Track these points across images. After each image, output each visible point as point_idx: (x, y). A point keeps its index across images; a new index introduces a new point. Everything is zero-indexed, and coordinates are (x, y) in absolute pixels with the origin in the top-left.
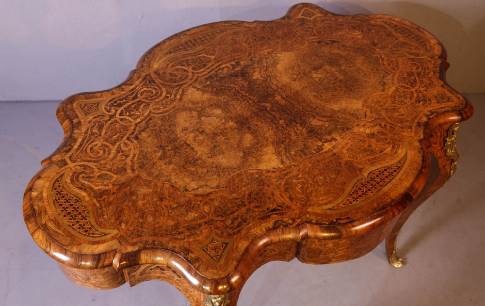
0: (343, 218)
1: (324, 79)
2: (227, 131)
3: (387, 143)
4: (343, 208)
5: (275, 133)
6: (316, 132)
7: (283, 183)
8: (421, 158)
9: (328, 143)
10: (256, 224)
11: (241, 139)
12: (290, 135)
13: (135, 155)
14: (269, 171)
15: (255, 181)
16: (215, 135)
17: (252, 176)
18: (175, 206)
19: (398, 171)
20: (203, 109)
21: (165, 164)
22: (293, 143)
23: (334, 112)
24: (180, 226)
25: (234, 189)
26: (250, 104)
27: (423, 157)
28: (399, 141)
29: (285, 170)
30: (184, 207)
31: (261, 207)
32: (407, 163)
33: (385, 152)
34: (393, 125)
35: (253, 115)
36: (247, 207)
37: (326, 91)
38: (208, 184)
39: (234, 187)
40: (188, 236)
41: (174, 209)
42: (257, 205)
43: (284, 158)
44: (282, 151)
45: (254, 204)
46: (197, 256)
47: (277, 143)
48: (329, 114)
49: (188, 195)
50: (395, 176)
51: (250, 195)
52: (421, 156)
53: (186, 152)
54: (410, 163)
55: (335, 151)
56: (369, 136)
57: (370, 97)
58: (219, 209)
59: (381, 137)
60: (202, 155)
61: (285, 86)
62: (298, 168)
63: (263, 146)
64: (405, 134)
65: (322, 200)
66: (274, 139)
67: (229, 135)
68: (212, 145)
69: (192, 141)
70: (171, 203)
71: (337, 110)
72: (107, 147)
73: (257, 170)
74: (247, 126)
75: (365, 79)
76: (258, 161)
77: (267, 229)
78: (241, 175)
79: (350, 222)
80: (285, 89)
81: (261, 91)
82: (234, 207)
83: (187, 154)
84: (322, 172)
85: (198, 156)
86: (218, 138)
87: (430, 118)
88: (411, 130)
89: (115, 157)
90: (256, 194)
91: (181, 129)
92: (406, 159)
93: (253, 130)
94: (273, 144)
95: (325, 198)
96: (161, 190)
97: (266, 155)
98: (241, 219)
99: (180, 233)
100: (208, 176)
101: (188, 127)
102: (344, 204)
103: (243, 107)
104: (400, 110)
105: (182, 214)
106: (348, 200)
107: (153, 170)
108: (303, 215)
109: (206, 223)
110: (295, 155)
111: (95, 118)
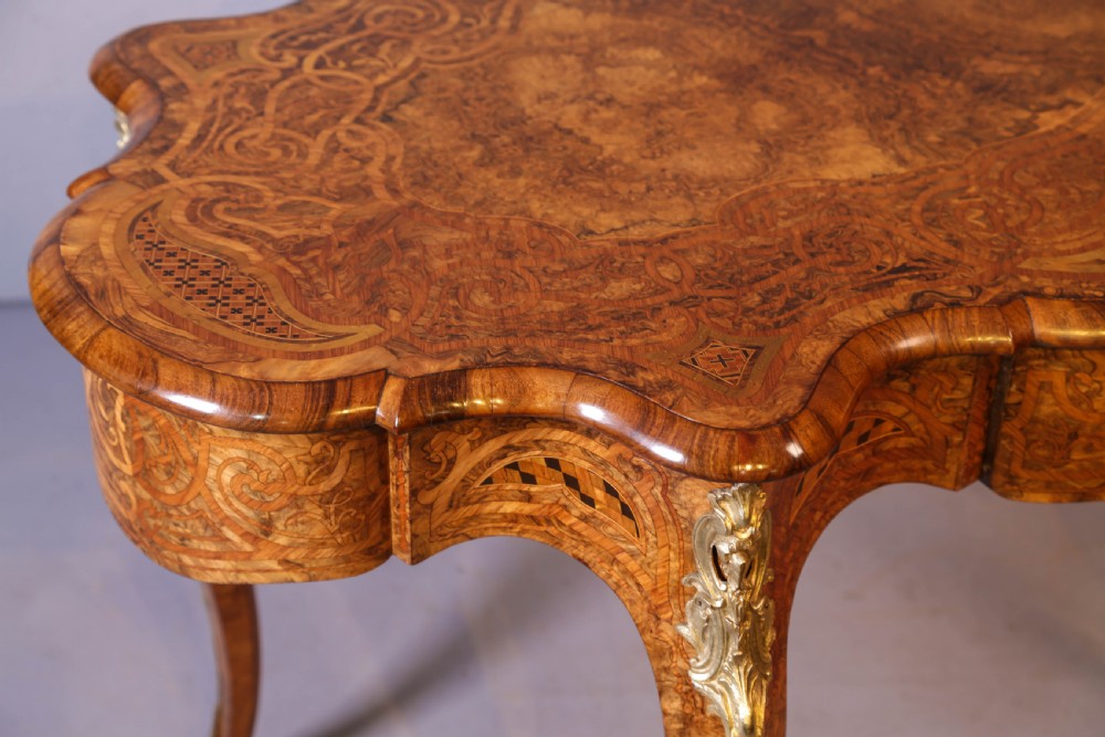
2: (692, 97)
5: (857, 96)
6: (1004, 90)
7: (917, 208)
9: (1053, 112)
10: (849, 301)
11: (743, 114)
12: (912, 99)
13: (391, 159)
14: (860, 183)
15: (819, 206)
16: (653, 107)
17: (803, 196)
18: (559, 268)
20: (597, 49)
21: (500, 175)
22: (926, 116)
24: (588, 311)
25: (750, 226)
26: (753, 33)
29: (914, 178)
30: (591, 269)
31: (853, 262)
35: (770, 59)
36: (807, 265)
38: (658, 216)
39: (749, 221)
40: (622, 333)
41: (556, 274)
42: (839, 259)
43: (905, 151)
44: (892, 135)
45: (828, 258)
46: (664, 378)
47: (872, 119)
49: (597, 244)
51: (808, 238)
53: (565, 148)
55: (1083, 130)
58: (711, 272)
60: (619, 153)
62: (960, 172)
63: (824, 127)
65: (1065, 242)
66: (858, 110)
67: (700, 107)
68: (649, 131)
69: (576, 122)
70: (544, 262)
72: (291, 139)
73: (818, 182)
74: (756, 84)
76: (818, 162)
77: (890, 313)
78: (767, 193)
82: (763, 265)
83: (569, 152)
84: (1049, 178)
85: (605, 155)
86: (664, 113)
89: (324, 163)
90: (830, 236)
91: (533, 95)
93: (780, 93)
94: (859, 122)
95: (1076, 236)
96: (501, 233)
97: (841, 146)
98: (792, 291)
99: (590, 328)
100: (655, 199)
101: (554, 91)
103: (734, 41)
105: (589, 286)
107: (461, 191)
108: (1007, 279)
109: (672, 303)
110: (941, 144)
111: (232, 75)
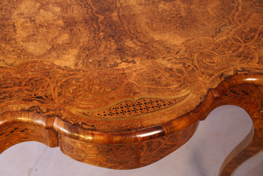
0: (89, 124)
1: (167, 11)
2: (52, 26)
3: (177, 81)
4: (95, 116)
5: (89, 40)
6: (123, 52)
7: (63, 80)
8: (198, 104)
9: (126, 63)
10: (17, 102)
11: (58, 36)
12: (100, 46)
14: (60, 68)
15: (44, 71)
16: (41, 26)
17: (43, 66)
19: (167, 106)
20: (47, 4)
22: (97, 53)
23: (153, 40)
25: (22, 71)
26: (87, 12)
27: (201, 103)
28: (191, 83)
29: (73, 71)
31: (32, 91)
32: (181, 103)
33: (169, 87)
34: (196, 68)
35: (83, 21)
36: (21, 87)
37: (161, 22)
38: (6, 60)
39: (23, 69)
42: (30, 89)
43: (81, 61)
44: (83, 56)
45: (27, 87)
47: (84, 49)
48: (146, 41)
50: (161, 109)
51: (30, 80)
52: (200, 101)
53: (8, 31)
54: (185, 103)
55: (126, 72)
56: (166, 69)
57: (196, 38)
59: (177, 74)
60: (18, 37)
61: (129, 6)
62: (84, 73)
63: (71, 47)
64: (201, 79)
65: (83, 104)
66: (84, 45)
67: (51, 30)
68: (32, 33)
69: (19, 24)
71: (156, 39)
73: (51, 64)
74: (71, 28)
75: (205, 22)
76: (58, 57)
77: (22, 109)
78: (36, 62)
79: (92, 130)
80: (126, 9)
81: (104, 5)
82: (11, 84)
83: (8, 33)
84: (102, 83)
85: (15, 37)
86: (41, 29)
87: (237, 74)
88: (209, 78)
91: (19, 13)
92: (183, 99)
93: (73, 33)
94: (81, 48)
95: (88, 104)
97: (68, 54)
98: (9, 94)
100: (11, 55)
101: (24, 13)
102: (98, 114)
103: (80, 13)
104: (214, 58)
106: (104, 112)
108: (58, 110)
110: (91, 63)
